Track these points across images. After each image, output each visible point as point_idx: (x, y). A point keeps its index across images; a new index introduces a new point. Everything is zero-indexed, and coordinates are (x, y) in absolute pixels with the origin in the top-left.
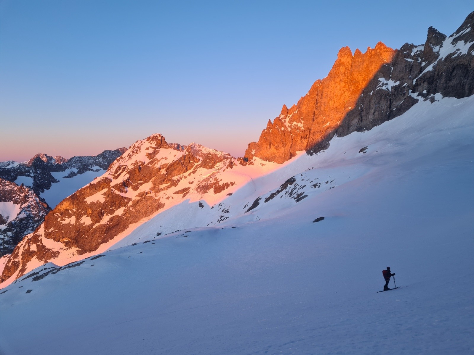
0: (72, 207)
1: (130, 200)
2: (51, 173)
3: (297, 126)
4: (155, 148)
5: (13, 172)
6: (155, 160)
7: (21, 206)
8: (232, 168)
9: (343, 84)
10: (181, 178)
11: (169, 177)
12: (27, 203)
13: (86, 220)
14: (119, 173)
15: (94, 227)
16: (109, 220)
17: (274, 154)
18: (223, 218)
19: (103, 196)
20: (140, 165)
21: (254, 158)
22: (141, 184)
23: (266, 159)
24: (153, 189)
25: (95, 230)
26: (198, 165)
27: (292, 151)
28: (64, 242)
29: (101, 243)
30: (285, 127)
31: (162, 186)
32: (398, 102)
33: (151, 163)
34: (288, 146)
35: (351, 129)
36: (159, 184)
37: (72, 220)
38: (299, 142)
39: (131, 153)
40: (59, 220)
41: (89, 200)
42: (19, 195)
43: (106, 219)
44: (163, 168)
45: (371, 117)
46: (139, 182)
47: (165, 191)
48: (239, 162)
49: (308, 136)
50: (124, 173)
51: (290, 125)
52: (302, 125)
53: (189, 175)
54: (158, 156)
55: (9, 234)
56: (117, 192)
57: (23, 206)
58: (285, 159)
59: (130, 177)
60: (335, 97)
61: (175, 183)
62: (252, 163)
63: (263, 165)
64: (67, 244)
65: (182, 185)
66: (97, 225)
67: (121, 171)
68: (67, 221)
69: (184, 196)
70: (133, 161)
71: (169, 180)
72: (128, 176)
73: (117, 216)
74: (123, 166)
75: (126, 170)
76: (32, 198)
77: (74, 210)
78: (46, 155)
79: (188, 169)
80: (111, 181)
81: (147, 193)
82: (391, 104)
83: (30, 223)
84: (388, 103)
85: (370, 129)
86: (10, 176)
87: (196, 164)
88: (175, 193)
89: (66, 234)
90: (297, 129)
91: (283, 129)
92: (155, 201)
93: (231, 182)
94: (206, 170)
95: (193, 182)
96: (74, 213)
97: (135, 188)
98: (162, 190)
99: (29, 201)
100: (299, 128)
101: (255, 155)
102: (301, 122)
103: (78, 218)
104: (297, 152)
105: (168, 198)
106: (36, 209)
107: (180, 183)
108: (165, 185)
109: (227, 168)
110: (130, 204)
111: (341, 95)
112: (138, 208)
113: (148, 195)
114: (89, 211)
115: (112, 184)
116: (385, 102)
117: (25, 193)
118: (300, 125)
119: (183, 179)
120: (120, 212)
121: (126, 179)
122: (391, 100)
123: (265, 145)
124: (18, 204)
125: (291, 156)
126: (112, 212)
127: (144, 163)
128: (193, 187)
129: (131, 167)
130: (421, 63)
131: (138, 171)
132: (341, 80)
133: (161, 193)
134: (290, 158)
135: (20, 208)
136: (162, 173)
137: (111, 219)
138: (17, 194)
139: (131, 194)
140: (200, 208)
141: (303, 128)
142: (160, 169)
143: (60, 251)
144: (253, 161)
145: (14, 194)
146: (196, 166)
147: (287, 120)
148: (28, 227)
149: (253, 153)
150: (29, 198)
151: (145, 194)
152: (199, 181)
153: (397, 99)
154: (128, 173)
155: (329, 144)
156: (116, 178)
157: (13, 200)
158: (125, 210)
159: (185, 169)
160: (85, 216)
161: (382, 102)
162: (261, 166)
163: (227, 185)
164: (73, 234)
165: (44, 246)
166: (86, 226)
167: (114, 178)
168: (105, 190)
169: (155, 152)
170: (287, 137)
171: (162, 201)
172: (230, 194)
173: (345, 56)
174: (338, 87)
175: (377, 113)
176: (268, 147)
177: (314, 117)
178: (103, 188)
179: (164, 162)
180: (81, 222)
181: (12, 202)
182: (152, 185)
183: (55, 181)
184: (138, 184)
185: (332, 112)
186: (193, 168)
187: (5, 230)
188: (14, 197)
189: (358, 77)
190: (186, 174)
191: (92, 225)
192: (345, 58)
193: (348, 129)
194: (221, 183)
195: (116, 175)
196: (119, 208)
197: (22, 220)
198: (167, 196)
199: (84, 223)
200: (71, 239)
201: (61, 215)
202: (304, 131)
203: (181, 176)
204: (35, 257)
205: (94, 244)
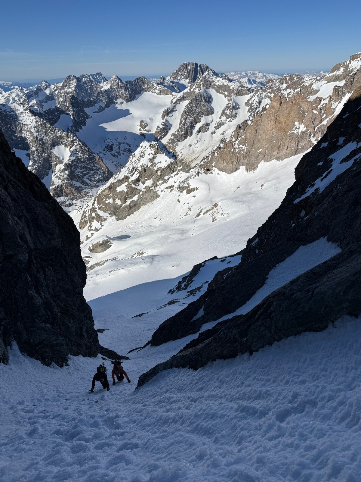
0: (110, 193)
1: (141, 191)
2: (84, 109)
3: (242, 148)
4: (154, 155)
5: (56, 111)
6: (154, 164)
7: (70, 149)
8: (198, 176)
9: (272, 123)
10: (170, 178)
11: (162, 177)
12: (73, 147)
13: (118, 202)
14: (133, 173)
15: (123, 206)
16: (130, 202)
17: (226, 167)
18: (187, 214)
19: (126, 187)
20: (145, 168)
21: (214, 168)
22: (147, 180)
23: (221, 170)
24: (153, 184)
25: (124, 208)
26: (180, 169)
27: (237, 166)
28: (109, 213)
29: (127, 216)
30: (234, 149)
31: (158, 183)
32: (303, 143)
33: (151, 166)
34: (235, 163)
35: (273, 157)
36: (156, 181)
37: (111, 201)
38: (242, 160)
39: (139, 158)
40: (104, 200)
41: (119, 189)
42: (67, 140)
43: (128, 202)
44: (159, 170)
45: (284, 152)
46: (145, 179)
47: (160, 186)
48: (204, 171)
49: (248, 157)
50: (136, 173)
51: (238, 147)
52: (246, 148)
53: (175, 176)
54: (156, 161)
55: (67, 172)
56: (133, 186)
57: (71, 150)
58: (232, 171)
59: (140, 175)
60: (267, 131)
61: (166, 181)
62: (212, 173)
63: (218, 174)
64: (110, 214)
65: (170, 183)
66: (124, 205)
67: (134, 171)
68: (108, 201)
69: (171, 191)
70: (140, 164)
71: (162, 179)
72: (138, 175)
73: (134, 200)
74: (135, 167)
75: (137, 171)
76: (77, 143)
77: (111, 194)
78: (75, 77)
79: (174, 171)
80: (129, 178)
81: (150, 187)
82: (298, 144)
83: (79, 163)
84: (297, 143)
85: (283, 160)
86: (55, 115)
87: (179, 168)
88: (166, 188)
89: (109, 208)
90: (242, 151)
91: (232, 150)
92: (154, 192)
93: (196, 188)
94: (184, 173)
95: (176, 182)
96: (112, 196)
97: (144, 183)
98: (159, 186)
99: (75, 145)
100: (243, 150)
101: (215, 166)
102: (245, 145)
103: (114, 200)
104: (240, 167)
105: (162, 191)
106: (81, 152)
107: (169, 181)
108: (160, 182)
109: (196, 176)
110: (141, 193)
111: (271, 131)
112: (145, 196)
113: (150, 189)
114: (119, 197)
115: (130, 180)
116: (294, 143)
117: (71, 139)
118: (244, 147)
119: (171, 178)
120: (135, 198)
121: (138, 177)
122: (298, 141)
123: (220, 161)
124: (67, 147)
125: (237, 169)
126: (131, 198)
127: (148, 166)
128: (176, 185)
129: (140, 169)
130: (322, 115)
131: (144, 172)
132: (272, 120)
133: (158, 187)
134: (236, 171)
135: (70, 151)
136: (158, 174)
137: (132, 202)
138: (65, 139)
139: (142, 187)
140: (178, 203)
141: (245, 151)
142: (157, 171)
143: (107, 218)
144: (212, 170)
145: (63, 138)
146: (179, 169)
147: (237, 142)
148: (78, 167)
149: (213, 165)
150: (74, 143)
151: (149, 188)
152: (180, 182)
153: (302, 141)
154: (139, 172)
155: (257, 167)
156: (132, 176)
157: (63, 144)
158: (138, 197)
159: (172, 171)
160: (117, 199)
161: (292, 142)
162: (217, 174)
163: (193, 189)
164: (112, 209)
165: (99, 215)
166: (119, 205)
167: (130, 176)
168: (126, 184)
169: (154, 158)
170: (235, 156)
171: (159, 193)
172: (194, 196)
173: (276, 101)
174: (270, 124)
175: (288, 149)
176: (222, 162)
177: (253, 142)
178: (125, 182)
179: (159, 165)
180: (116, 203)
181: (63, 146)
182: (153, 181)
183: (88, 117)
184: (145, 180)
185: (264, 142)
186: (177, 171)
187: (63, 169)
188: (63, 142)
189: (282, 119)
190: (173, 175)
191: (122, 205)
192: (276, 103)
193: (271, 157)
194: (191, 188)
195: (132, 173)
196: (135, 195)
197: (73, 161)
198: (161, 190)
199: (117, 204)
200: (112, 211)
201: (105, 197)
202: (246, 152)
203: (169, 176)
204: (95, 220)
205: (124, 216)
